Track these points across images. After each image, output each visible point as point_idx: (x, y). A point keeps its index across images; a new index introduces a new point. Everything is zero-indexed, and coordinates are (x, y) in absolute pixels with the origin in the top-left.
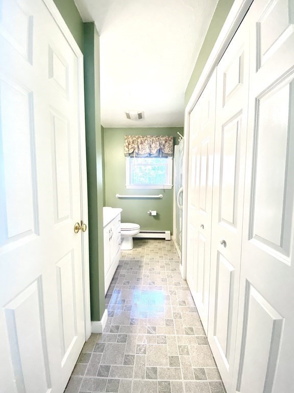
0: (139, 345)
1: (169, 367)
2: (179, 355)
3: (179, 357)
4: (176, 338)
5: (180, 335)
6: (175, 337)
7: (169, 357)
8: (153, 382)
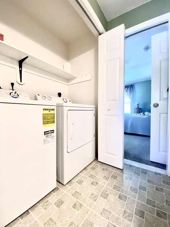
0: (129, 220)
1: (110, 194)
2: (99, 196)
3: (100, 195)
4: (93, 207)
5: (88, 208)
6: (93, 209)
7: (106, 199)
8: (123, 193)
